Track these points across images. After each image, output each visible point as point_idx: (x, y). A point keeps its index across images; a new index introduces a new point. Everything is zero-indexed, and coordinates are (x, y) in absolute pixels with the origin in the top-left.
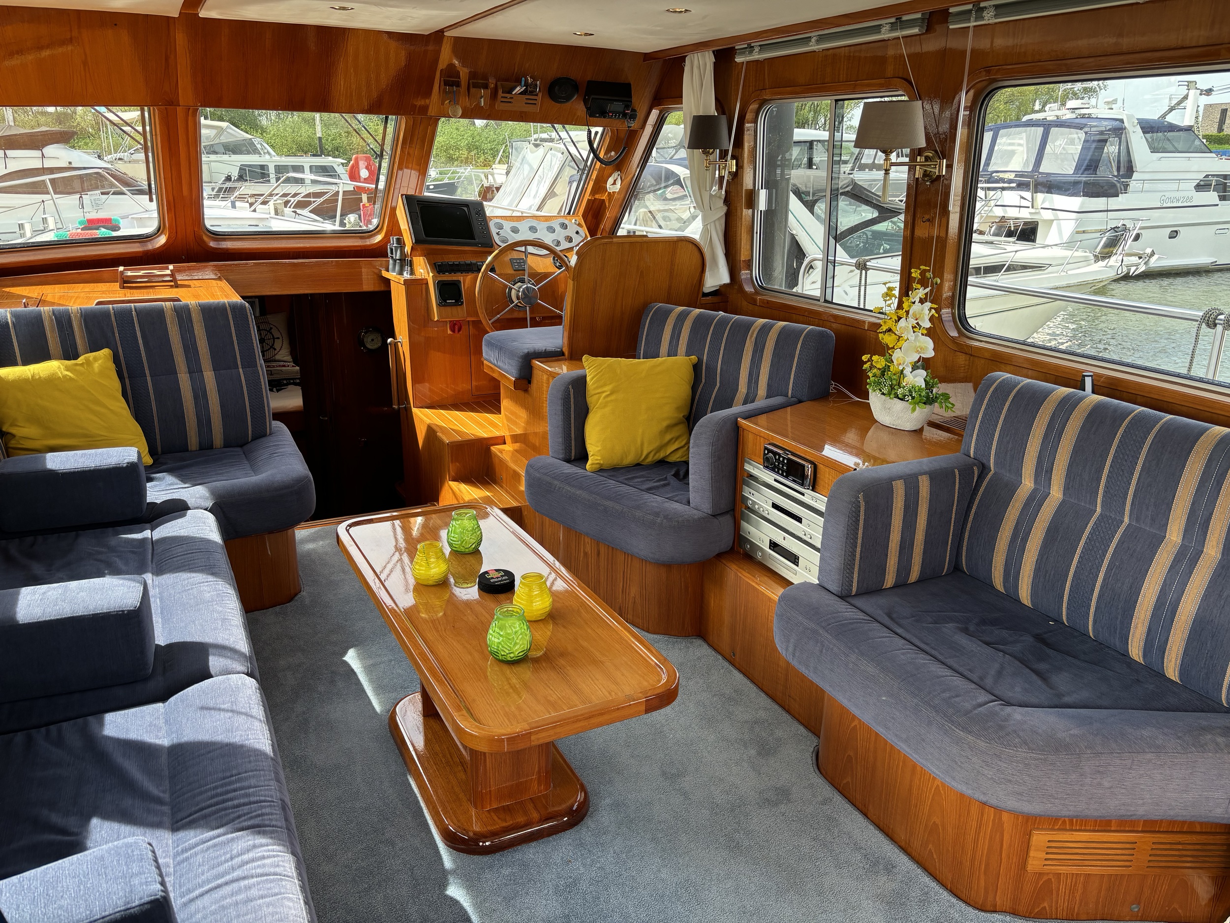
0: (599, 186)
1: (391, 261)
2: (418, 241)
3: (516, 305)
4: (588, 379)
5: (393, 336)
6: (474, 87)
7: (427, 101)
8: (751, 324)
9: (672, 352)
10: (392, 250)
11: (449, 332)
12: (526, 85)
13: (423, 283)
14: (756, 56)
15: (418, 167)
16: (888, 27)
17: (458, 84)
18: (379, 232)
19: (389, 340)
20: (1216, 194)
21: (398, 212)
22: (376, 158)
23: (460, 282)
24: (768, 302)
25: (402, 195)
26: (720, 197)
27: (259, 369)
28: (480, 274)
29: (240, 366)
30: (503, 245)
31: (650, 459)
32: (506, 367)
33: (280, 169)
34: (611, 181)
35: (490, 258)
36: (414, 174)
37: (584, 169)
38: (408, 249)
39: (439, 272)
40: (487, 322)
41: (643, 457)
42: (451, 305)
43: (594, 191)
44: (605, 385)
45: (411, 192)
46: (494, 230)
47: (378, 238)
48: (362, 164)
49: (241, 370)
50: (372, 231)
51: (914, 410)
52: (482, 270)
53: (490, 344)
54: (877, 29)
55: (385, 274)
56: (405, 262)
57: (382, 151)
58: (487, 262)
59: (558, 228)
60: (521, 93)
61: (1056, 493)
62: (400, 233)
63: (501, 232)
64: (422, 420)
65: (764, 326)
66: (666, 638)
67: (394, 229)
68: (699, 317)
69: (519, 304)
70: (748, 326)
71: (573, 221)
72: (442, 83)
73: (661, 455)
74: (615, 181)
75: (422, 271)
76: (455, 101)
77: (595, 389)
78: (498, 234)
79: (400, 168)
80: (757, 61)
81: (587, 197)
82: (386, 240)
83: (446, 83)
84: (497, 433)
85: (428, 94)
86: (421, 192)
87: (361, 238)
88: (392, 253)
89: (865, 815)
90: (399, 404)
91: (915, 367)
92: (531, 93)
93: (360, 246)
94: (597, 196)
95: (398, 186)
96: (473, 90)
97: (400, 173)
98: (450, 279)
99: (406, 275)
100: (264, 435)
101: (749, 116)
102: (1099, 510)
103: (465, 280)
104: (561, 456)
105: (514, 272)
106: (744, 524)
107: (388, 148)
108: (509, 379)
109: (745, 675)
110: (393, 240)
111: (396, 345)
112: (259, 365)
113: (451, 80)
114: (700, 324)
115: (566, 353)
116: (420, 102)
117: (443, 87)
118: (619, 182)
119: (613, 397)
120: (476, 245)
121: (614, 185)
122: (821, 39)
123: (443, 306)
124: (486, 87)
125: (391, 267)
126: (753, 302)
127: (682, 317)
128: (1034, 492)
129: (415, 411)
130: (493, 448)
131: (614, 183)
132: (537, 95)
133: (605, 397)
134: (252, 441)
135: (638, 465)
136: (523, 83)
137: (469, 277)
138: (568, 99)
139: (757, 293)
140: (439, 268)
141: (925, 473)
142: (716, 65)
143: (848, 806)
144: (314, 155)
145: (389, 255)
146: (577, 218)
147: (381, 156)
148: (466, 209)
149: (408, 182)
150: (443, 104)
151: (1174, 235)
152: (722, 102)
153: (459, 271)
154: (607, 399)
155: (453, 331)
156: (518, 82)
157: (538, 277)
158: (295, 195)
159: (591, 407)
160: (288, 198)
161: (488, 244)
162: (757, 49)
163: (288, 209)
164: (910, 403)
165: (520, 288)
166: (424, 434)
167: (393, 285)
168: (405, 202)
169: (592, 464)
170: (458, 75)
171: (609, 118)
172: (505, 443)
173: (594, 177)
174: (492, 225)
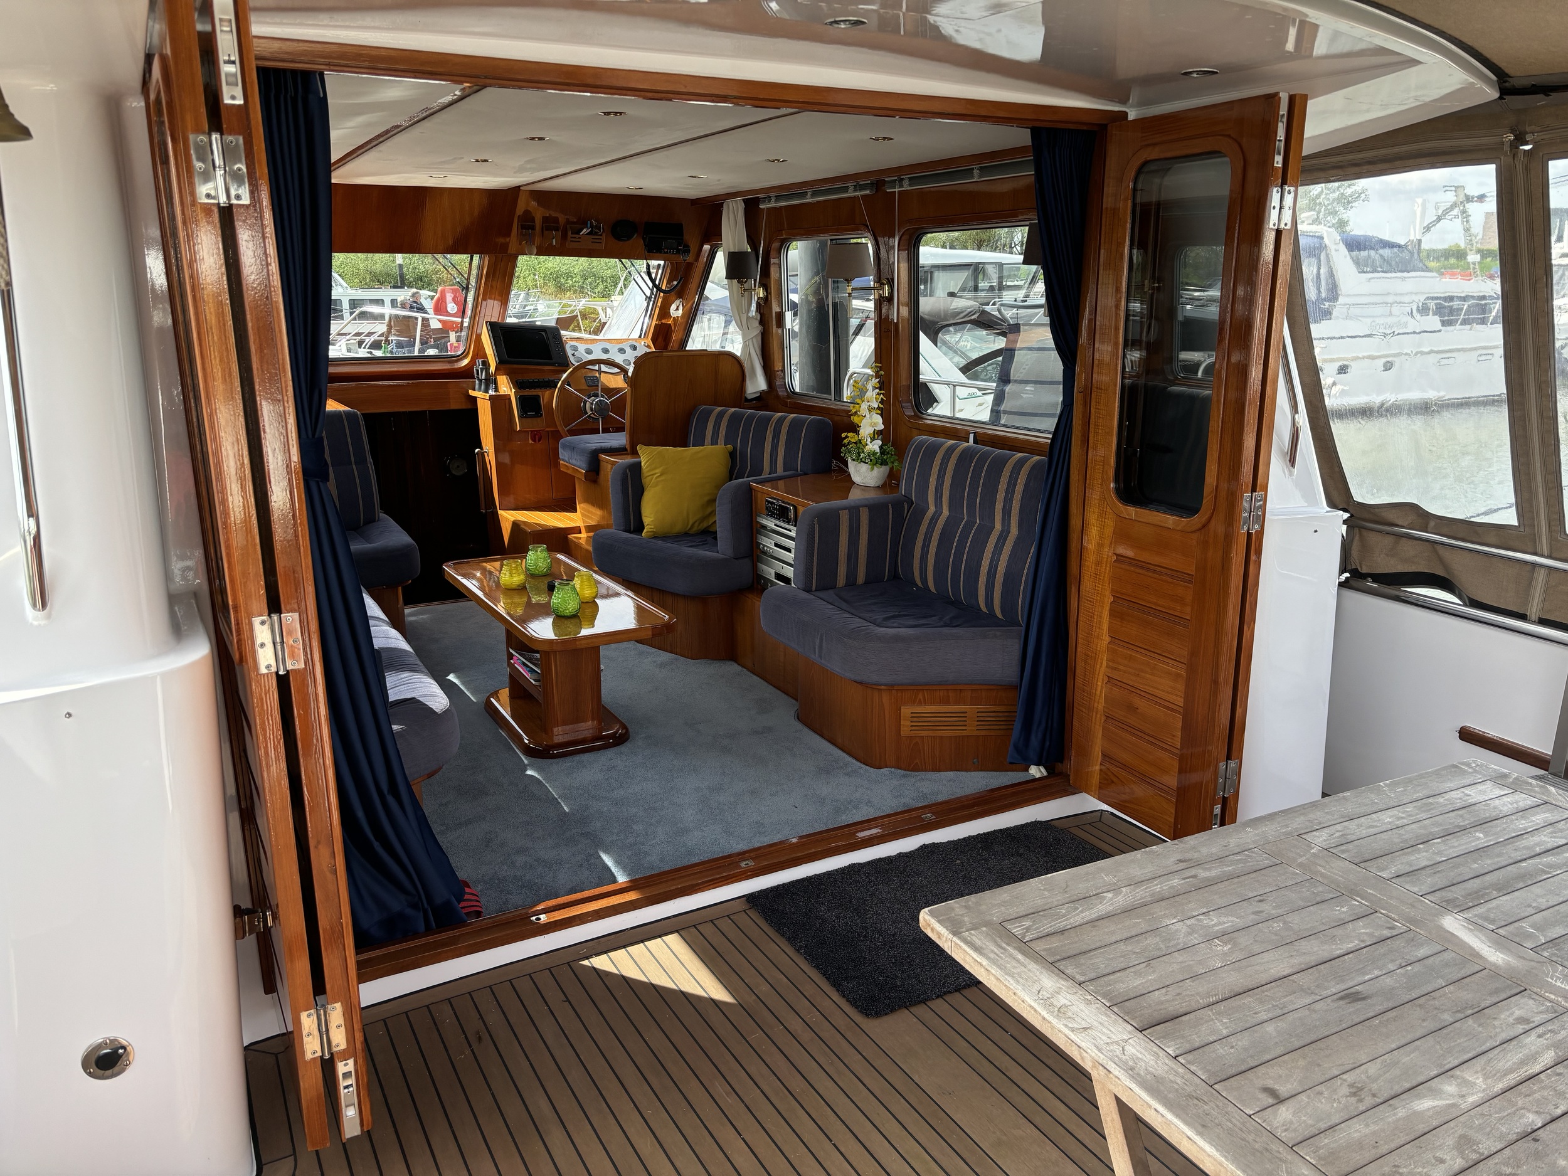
0: (664, 312)
1: (477, 382)
2: (501, 362)
3: (589, 416)
4: (643, 464)
5: (480, 447)
6: (546, 230)
7: (508, 240)
8: (771, 417)
9: (714, 442)
10: (477, 371)
11: (531, 442)
12: (592, 227)
13: (507, 398)
14: (773, 204)
15: (500, 298)
16: (852, 188)
17: (533, 228)
18: (466, 357)
19: (477, 450)
20: (1437, 318)
21: (483, 337)
22: (463, 291)
23: (539, 396)
24: (795, 403)
25: (486, 322)
26: (756, 319)
27: (369, 465)
28: (557, 390)
29: (353, 463)
30: (576, 364)
31: (695, 529)
32: (578, 464)
33: (354, 304)
34: (674, 307)
35: (565, 376)
36: (497, 304)
37: (651, 297)
38: (492, 369)
39: (520, 388)
40: (562, 429)
41: (689, 527)
42: (531, 416)
43: (660, 317)
44: (655, 468)
45: (494, 320)
46: (569, 352)
47: (465, 362)
48: (449, 297)
49: (354, 466)
50: (459, 356)
51: (872, 469)
52: (559, 386)
53: (564, 446)
54: (845, 189)
55: (472, 393)
56: (490, 382)
57: (468, 284)
58: (562, 379)
59: (628, 350)
60: (587, 234)
61: (946, 512)
62: (485, 356)
63: (576, 353)
64: (507, 519)
65: (781, 418)
66: (705, 661)
67: (480, 353)
68: (734, 414)
69: (592, 415)
70: (769, 419)
71: (643, 343)
72: (520, 227)
73: (705, 525)
74: (678, 307)
75: (505, 389)
76: (531, 242)
77: (649, 471)
78: (573, 355)
79: (484, 299)
80: (775, 208)
81: (654, 322)
82: (473, 362)
83: (523, 227)
84: (572, 525)
85: (508, 235)
86: (503, 318)
87: (449, 362)
88: (478, 374)
89: (822, 736)
90: (486, 509)
91: (873, 439)
92: (596, 234)
93: (448, 369)
94: (663, 321)
95: (482, 315)
96: (546, 233)
97: (484, 303)
98: (530, 394)
99: (491, 392)
100: (373, 521)
101: (773, 254)
102: (966, 518)
103: (544, 395)
104: (622, 528)
105: (587, 388)
106: (760, 565)
107: (473, 281)
108: (580, 472)
109: (761, 678)
110: (479, 363)
111: (483, 454)
112: (368, 462)
113: (527, 222)
114: (735, 420)
115: (629, 449)
116: (501, 240)
117: (520, 230)
118: (681, 308)
119: (663, 478)
120: (553, 364)
121: (677, 310)
122: (814, 194)
123: (525, 417)
124: (557, 229)
125: (477, 387)
126: (785, 404)
127: (721, 415)
128: (935, 512)
129: (500, 512)
130: (570, 536)
131: (677, 309)
132: (601, 235)
133: (656, 478)
134: (364, 525)
135: (686, 533)
136: (589, 225)
137: (547, 393)
138: (629, 237)
139: (789, 397)
140: (518, 384)
141: (866, 506)
142: (746, 210)
143: (811, 733)
144: (395, 287)
145: (475, 375)
146: (646, 341)
147: (467, 289)
148: (543, 333)
149: (491, 311)
150: (520, 244)
151: (1388, 366)
152: (752, 240)
153: (538, 387)
154: (658, 479)
155: (534, 440)
156: (585, 225)
157: (610, 392)
158: (370, 334)
159: (645, 486)
160: (362, 337)
161: (565, 364)
162: (773, 199)
163: (362, 349)
164: (870, 465)
165: (594, 400)
166: (509, 531)
167: (479, 402)
168: (489, 328)
169: (647, 532)
170: (533, 220)
171: (664, 253)
172: (580, 533)
173: (659, 304)
174: (567, 347)
